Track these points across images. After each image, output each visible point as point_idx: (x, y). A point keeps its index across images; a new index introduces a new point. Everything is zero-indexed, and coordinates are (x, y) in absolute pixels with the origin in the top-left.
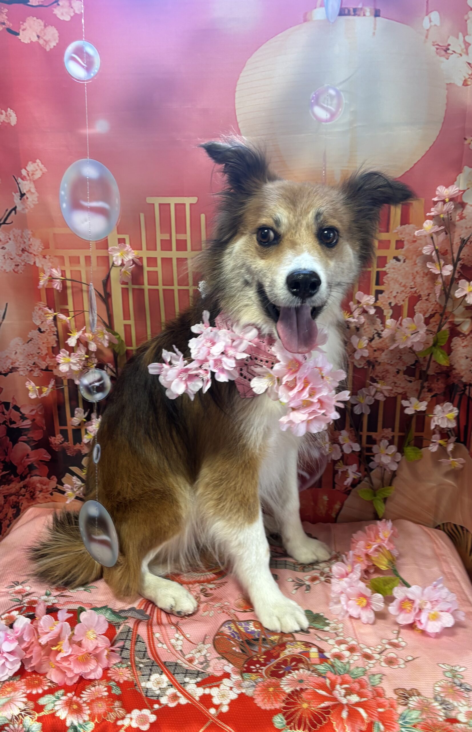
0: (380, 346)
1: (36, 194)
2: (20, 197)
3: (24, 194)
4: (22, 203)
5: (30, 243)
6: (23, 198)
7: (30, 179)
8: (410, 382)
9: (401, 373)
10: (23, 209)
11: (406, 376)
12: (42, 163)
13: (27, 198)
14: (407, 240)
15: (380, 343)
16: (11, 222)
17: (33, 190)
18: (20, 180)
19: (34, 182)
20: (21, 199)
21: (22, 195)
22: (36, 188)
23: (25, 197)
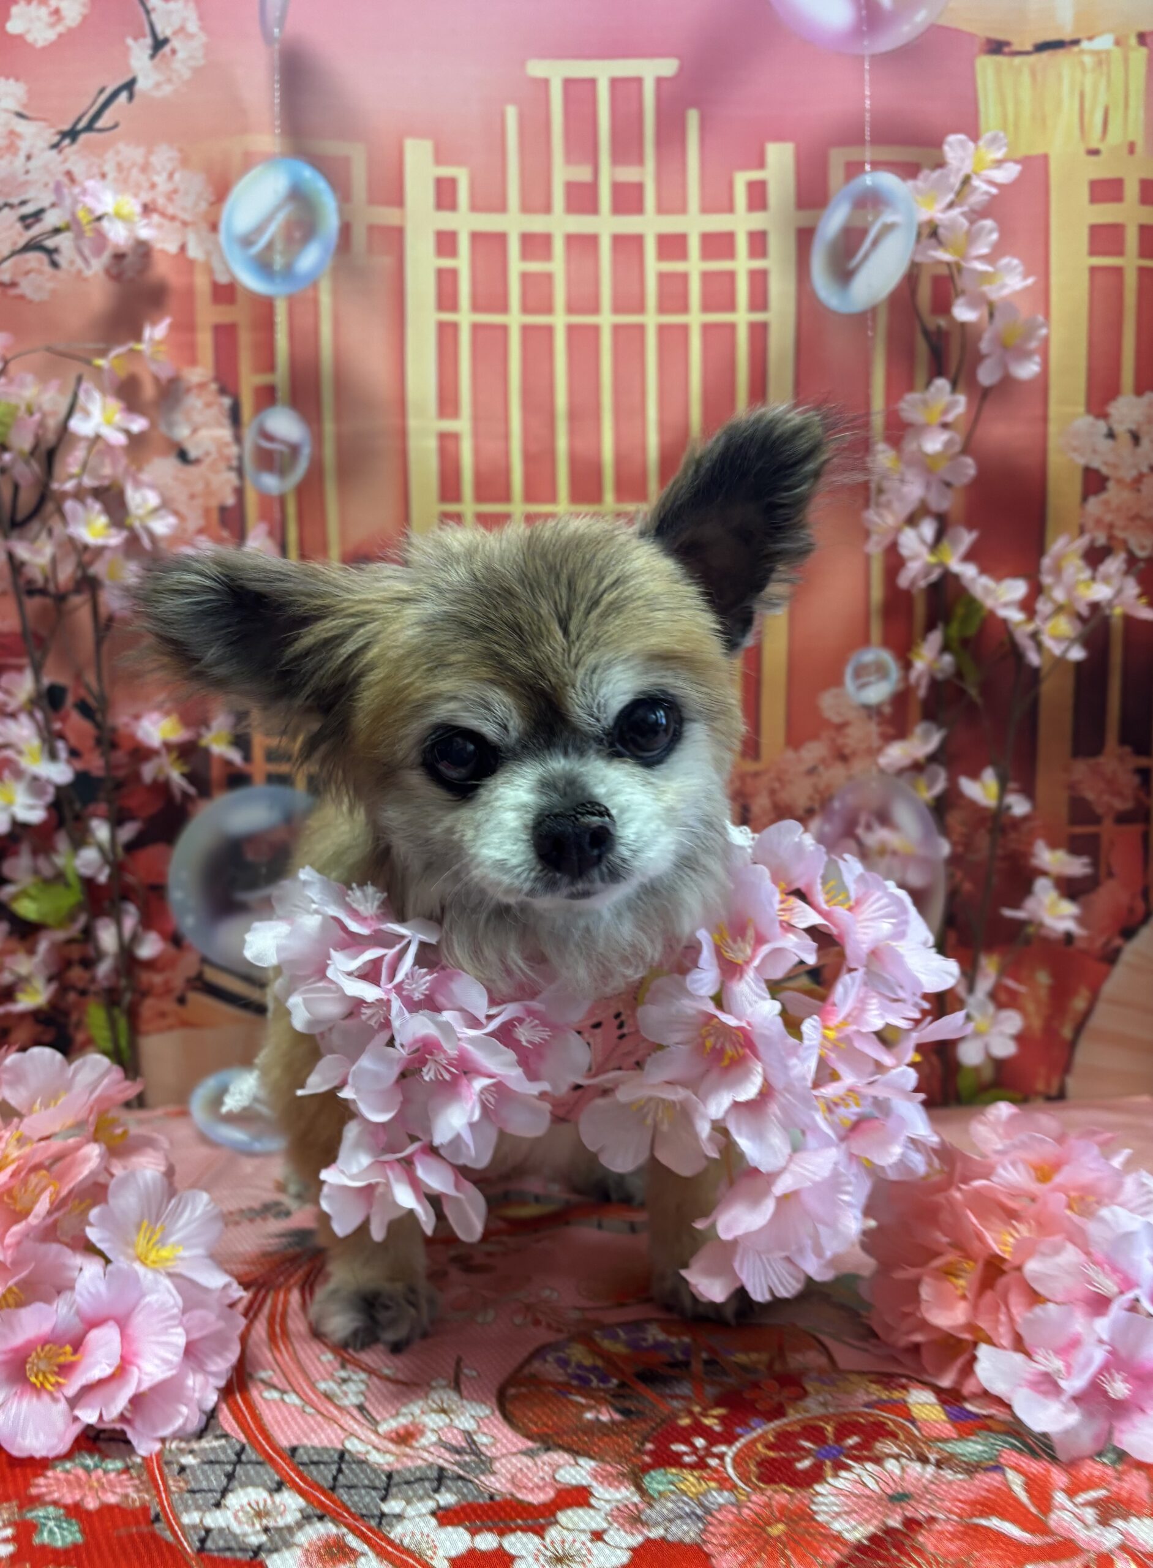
1: (202, 38)
2: (149, 52)
3: (166, 41)
4: (156, 66)
5: (169, 187)
6: (159, 53)
10: (158, 85)
13: (174, 52)
16: (110, 124)
17: (193, 27)
20: (152, 56)
21: (159, 44)
22: (201, 18)
23: (167, 49)
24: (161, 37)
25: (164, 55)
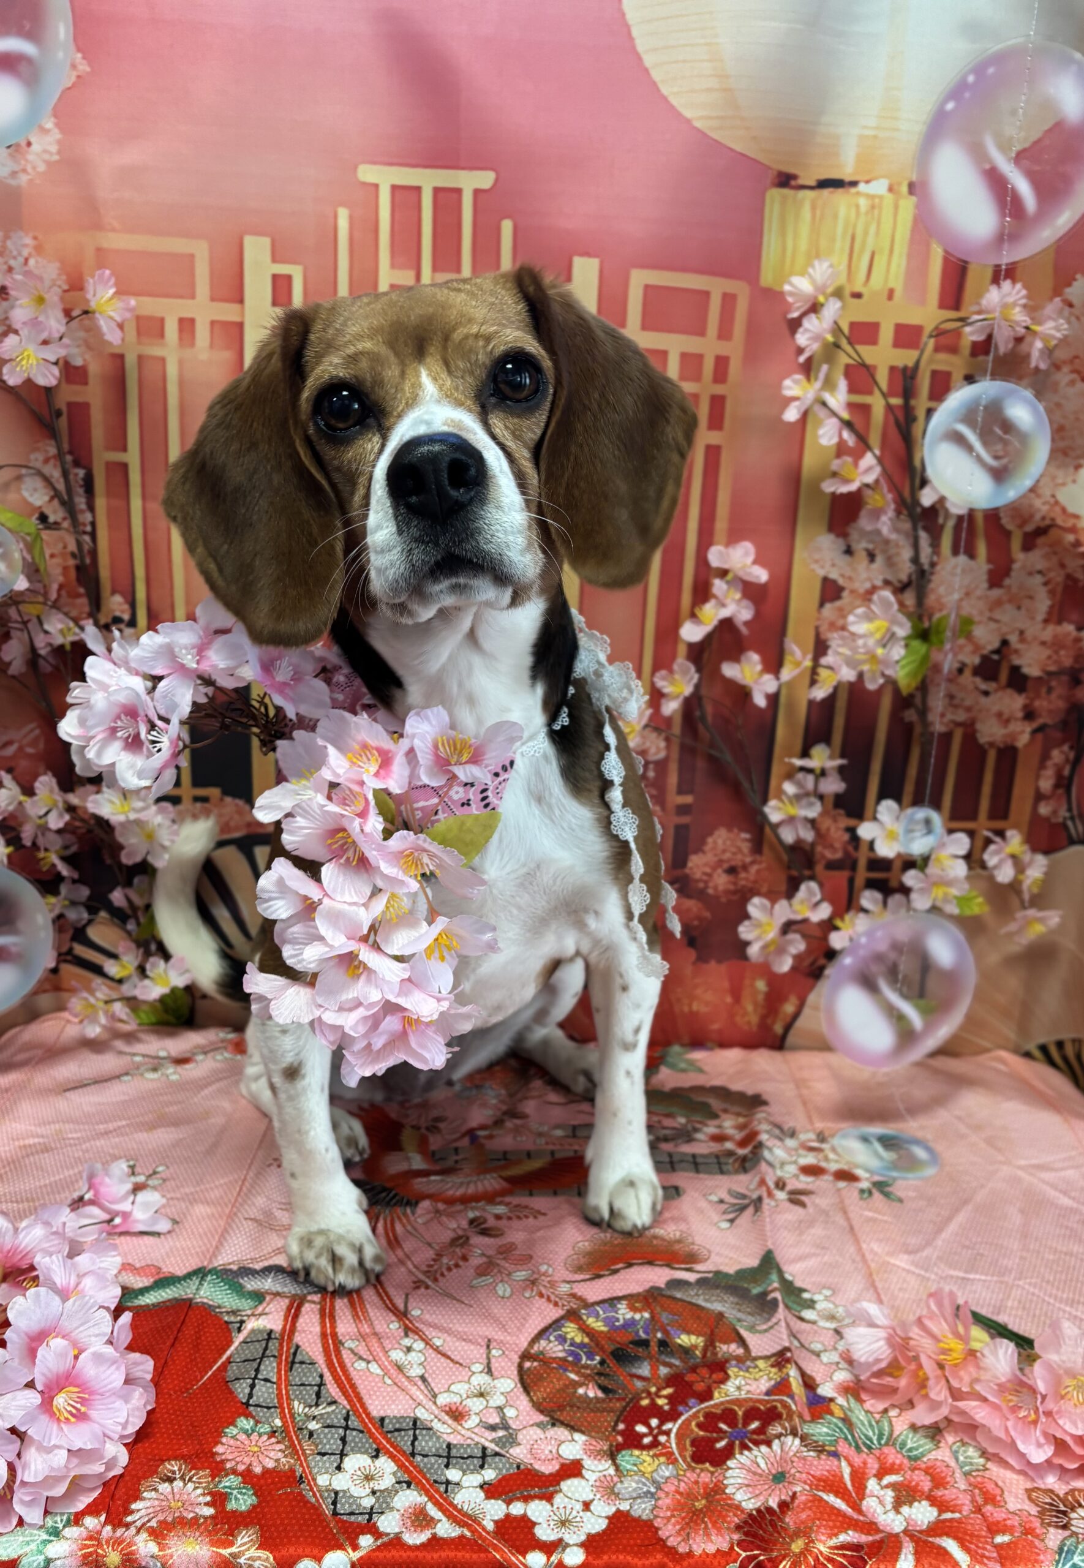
1: (57, 136)
8: (986, 693)
9: (967, 673)
11: (978, 680)
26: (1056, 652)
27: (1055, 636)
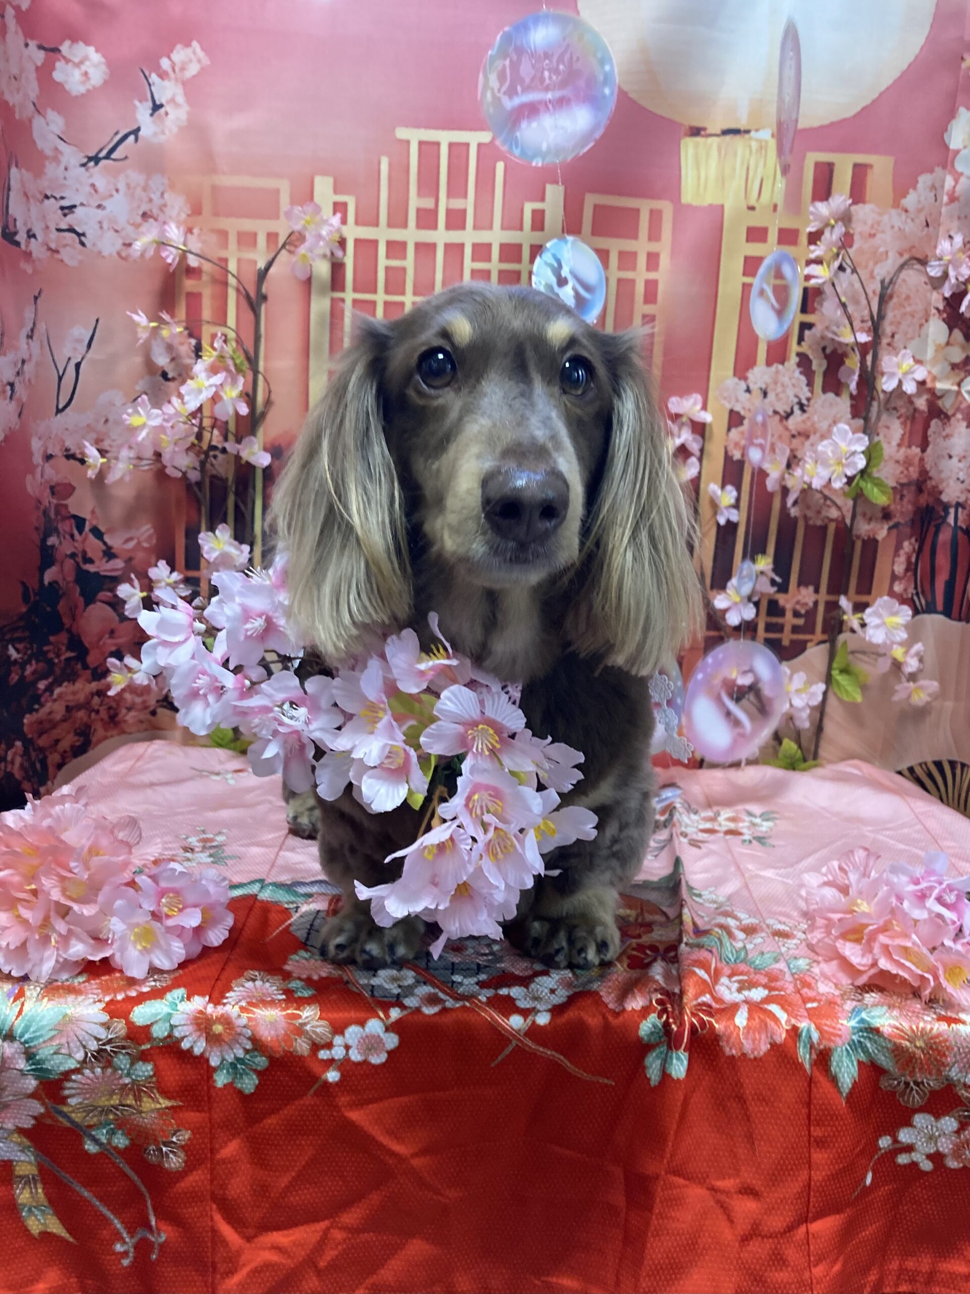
0: (802, 427)
1: (186, 108)
2: (150, 111)
3: (161, 106)
4: (154, 122)
5: (163, 202)
6: (157, 113)
7: (176, 80)
10: (155, 134)
12: (202, 49)
13: (167, 114)
14: (861, 234)
15: (804, 422)
16: (121, 157)
17: (180, 99)
18: (154, 78)
19: (185, 84)
20: (152, 115)
21: (156, 107)
22: (186, 94)
23: (162, 111)
24: (158, 103)
25: (160, 115)
26: (907, 469)
27: (907, 457)
